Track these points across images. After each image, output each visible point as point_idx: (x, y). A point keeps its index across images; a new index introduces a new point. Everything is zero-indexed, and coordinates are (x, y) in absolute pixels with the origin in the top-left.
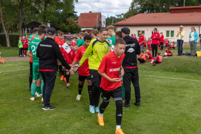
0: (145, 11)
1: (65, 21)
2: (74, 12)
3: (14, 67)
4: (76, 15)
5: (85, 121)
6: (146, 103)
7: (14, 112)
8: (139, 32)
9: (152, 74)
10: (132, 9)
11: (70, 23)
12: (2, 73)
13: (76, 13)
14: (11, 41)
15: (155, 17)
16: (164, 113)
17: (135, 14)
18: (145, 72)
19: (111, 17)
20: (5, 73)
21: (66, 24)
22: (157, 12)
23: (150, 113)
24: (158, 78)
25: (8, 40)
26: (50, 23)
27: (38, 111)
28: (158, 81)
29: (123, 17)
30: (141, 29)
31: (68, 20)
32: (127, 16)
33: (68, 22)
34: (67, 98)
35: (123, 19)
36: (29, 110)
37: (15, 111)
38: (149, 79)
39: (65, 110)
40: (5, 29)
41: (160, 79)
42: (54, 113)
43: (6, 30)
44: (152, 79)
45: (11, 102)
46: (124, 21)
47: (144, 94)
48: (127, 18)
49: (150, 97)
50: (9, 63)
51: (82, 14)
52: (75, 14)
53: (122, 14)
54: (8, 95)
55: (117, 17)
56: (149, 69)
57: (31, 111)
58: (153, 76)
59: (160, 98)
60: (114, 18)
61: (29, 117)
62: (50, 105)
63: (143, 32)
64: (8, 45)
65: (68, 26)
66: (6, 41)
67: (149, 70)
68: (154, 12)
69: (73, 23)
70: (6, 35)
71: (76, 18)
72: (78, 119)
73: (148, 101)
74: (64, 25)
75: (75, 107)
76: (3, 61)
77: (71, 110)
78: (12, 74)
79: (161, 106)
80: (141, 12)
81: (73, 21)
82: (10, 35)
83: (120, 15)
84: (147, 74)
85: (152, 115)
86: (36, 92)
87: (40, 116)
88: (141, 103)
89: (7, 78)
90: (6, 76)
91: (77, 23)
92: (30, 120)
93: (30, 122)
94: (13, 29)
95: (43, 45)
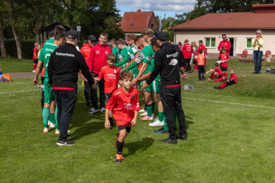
0: (218, 9)
1: (102, 24)
2: (115, 11)
3: (24, 86)
4: (118, 15)
6: (205, 138)
7: (15, 147)
8: (208, 39)
9: (219, 99)
10: (199, 7)
11: (109, 26)
12: (7, 94)
13: (118, 11)
14: (23, 51)
15: (231, 19)
16: (228, 153)
17: (203, 14)
18: (209, 96)
21: (104, 28)
22: (235, 11)
23: (209, 152)
24: (227, 105)
25: (19, 49)
27: (49, 147)
28: (226, 109)
29: (185, 18)
30: (211, 36)
31: (107, 21)
32: (192, 16)
33: (107, 25)
35: (185, 21)
36: (36, 145)
37: (18, 146)
39: (88, 146)
40: (14, 34)
42: (72, 150)
43: (17, 35)
44: (219, 105)
45: (13, 134)
46: (186, 23)
47: (203, 126)
48: (192, 19)
49: (211, 131)
50: (18, 80)
51: (126, 14)
52: (116, 13)
53: (185, 14)
54: (11, 124)
55: (176, 18)
57: (40, 147)
59: (227, 132)
60: (173, 19)
61: (35, 155)
64: (20, 56)
66: (16, 51)
67: (217, 94)
68: (230, 12)
70: (17, 41)
71: (119, 19)
72: (105, 159)
73: (208, 136)
74: (101, 28)
77: (96, 147)
78: (19, 95)
79: (226, 144)
80: (210, 11)
81: (114, 23)
82: (22, 42)
83: (181, 16)
85: (212, 155)
86: (49, 121)
87: (52, 153)
88: (197, 139)
89: (13, 101)
90: (11, 98)
91: (120, 26)
92: (37, 159)
93: (36, 161)
94: (27, 34)
95: (60, 54)
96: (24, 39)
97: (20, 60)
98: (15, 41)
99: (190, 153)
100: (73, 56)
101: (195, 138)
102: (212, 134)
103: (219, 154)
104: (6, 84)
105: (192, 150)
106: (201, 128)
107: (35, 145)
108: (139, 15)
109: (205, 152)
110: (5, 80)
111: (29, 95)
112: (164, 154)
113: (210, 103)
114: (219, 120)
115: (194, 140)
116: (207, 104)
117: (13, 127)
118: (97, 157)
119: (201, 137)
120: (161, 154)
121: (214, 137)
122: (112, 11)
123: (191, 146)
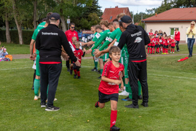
0: (181, 5)
1: (87, 17)
2: (98, 7)
3: (22, 64)
5: (91, 124)
6: (170, 106)
7: (10, 111)
8: (172, 29)
9: (182, 75)
10: (165, 4)
11: (93, 19)
12: (8, 70)
14: (24, 38)
15: (191, 12)
16: (190, 118)
17: (167, 9)
18: (174, 73)
19: (141, 13)
20: (10, 71)
21: (89, 21)
22: (195, 7)
23: (174, 117)
24: (189, 80)
25: (20, 37)
26: (71, 18)
27: (38, 111)
28: (188, 83)
29: (154, 12)
30: (175, 26)
31: (91, 15)
32: (159, 11)
33: (91, 18)
34: (75, 99)
35: (153, 15)
37: (12, 110)
38: (179, 80)
39: (71, 111)
41: (192, 80)
42: (56, 114)
43: (19, 25)
44: (182, 80)
45: (9, 101)
46: (155, 16)
47: (169, 97)
48: (159, 13)
49: (175, 100)
50: (17, 60)
51: (106, 10)
52: (99, 9)
53: (154, 9)
54: (8, 93)
55: (147, 13)
56: (180, 69)
57: (30, 111)
58: (183, 77)
59: (189, 102)
60: (144, 14)
61: (25, 117)
62: (54, 105)
64: (21, 42)
65: (90, 22)
66: (18, 38)
67: (180, 71)
68: (191, 7)
69: (96, 19)
70: (19, 31)
71: (101, 14)
72: (84, 122)
73: (173, 104)
74: (86, 21)
75: (82, 109)
76: (11, 58)
77: (77, 112)
78: (18, 71)
79: (189, 111)
80: (175, 7)
81: (97, 16)
83: (151, 10)
84: (177, 75)
85: (176, 120)
87: (39, 116)
88: (164, 107)
89: (12, 76)
90: (11, 73)
91: (101, 19)
92: (27, 120)
93: (25, 122)
94: (28, 26)
95: (45, 34)
96: (25, 30)
97: (21, 46)
98: (17, 31)
99: (157, 118)
100: (57, 34)
101: (161, 105)
102: (176, 103)
103: (183, 119)
104: (8, 62)
105: (159, 115)
106: (167, 98)
107: (26, 110)
108: (116, 11)
109: (170, 117)
110: (7, 60)
111: (25, 71)
112: (135, 118)
113: (174, 78)
114: (182, 91)
115: (161, 107)
116: (171, 79)
117: (9, 95)
118: (77, 120)
119: (167, 104)
120: (132, 118)
121: (178, 105)
122: (95, 7)
123: (158, 112)
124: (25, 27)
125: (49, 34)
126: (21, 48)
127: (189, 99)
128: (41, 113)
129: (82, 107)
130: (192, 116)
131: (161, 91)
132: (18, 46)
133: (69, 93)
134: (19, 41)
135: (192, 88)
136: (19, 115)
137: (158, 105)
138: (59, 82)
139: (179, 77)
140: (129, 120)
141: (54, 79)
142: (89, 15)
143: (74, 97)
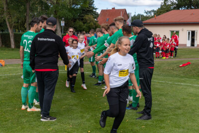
0: (181, 7)
1: (82, 20)
2: (94, 8)
3: (15, 70)
4: (96, 12)
6: (174, 115)
7: (5, 121)
8: (172, 32)
9: (185, 82)
10: (165, 5)
11: (89, 21)
12: (1, 77)
13: (96, 9)
14: (16, 42)
15: (192, 14)
17: (167, 11)
18: (176, 79)
19: (139, 15)
20: (3, 77)
21: (84, 23)
22: (196, 8)
23: (179, 128)
24: (192, 87)
25: (12, 40)
26: (65, 20)
27: (35, 121)
28: (192, 90)
29: (153, 14)
30: (175, 29)
31: (87, 17)
32: (158, 13)
33: (86, 20)
34: (74, 107)
35: (152, 17)
37: (8, 121)
38: (181, 87)
39: (70, 121)
40: (8, 27)
41: (195, 87)
42: (55, 125)
43: (11, 27)
44: (185, 87)
45: (4, 110)
46: (154, 18)
47: (172, 105)
48: (158, 15)
49: (179, 108)
50: (10, 65)
51: (103, 11)
52: (94, 10)
53: (153, 11)
54: (3, 101)
55: (145, 15)
56: (182, 75)
57: (27, 121)
58: (186, 84)
59: (193, 110)
60: (142, 16)
61: (23, 128)
63: (178, 32)
64: (13, 46)
65: (86, 25)
66: (10, 41)
67: (182, 77)
68: (191, 8)
69: (92, 21)
70: (11, 33)
71: (97, 15)
73: (177, 113)
74: (81, 23)
75: (82, 118)
76: (3, 64)
77: (77, 122)
78: (12, 78)
80: (174, 8)
81: (92, 18)
82: (15, 34)
83: (150, 12)
84: (179, 82)
85: (181, 130)
86: (35, 100)
87: (37, 127)
88: (167, 116)
89: (5, 82)
90: (4, 80)
91: (97, 21)
94: (20, 28)
95: (41, 39)
96: (17, 33)
97: (13, 50)
98: (9, 34)
100: (54, 40)
101: (165, 114)
102: (180, 112)
103: (188, 129)
105: (163, 125)
106: (170, 106)
107: (23, 120)
108: (113, 12)
109: (175, 127)
111: (19, 77)
112: (138, 128)
113: (177, 85)
114: (186, 99)
115: (165, 117)
116: (174, 86)
117: (4, 104)
118: (78, 130)
119: (171, 113)
120: (136, 128)
121: (182, 114)
122: (91, 9)
123: (162, 121)
124: (17, 30)
125: (45, 39)
126: (14, 52)
127: (193, 108)
128: (39, 124)
129: (82, 117)
130: (197, 126)
131: (164, 99)
132: (9, 50)
133: (67, 102)
134: (10, 45)
135: (196, 95)
136: (16, 125)
137: (161, 114)
138: (56, 90)
139: (182, 84)
140: (132, 130)
141: (50, 87)
142: (84, 17)
143: (72, 106)
